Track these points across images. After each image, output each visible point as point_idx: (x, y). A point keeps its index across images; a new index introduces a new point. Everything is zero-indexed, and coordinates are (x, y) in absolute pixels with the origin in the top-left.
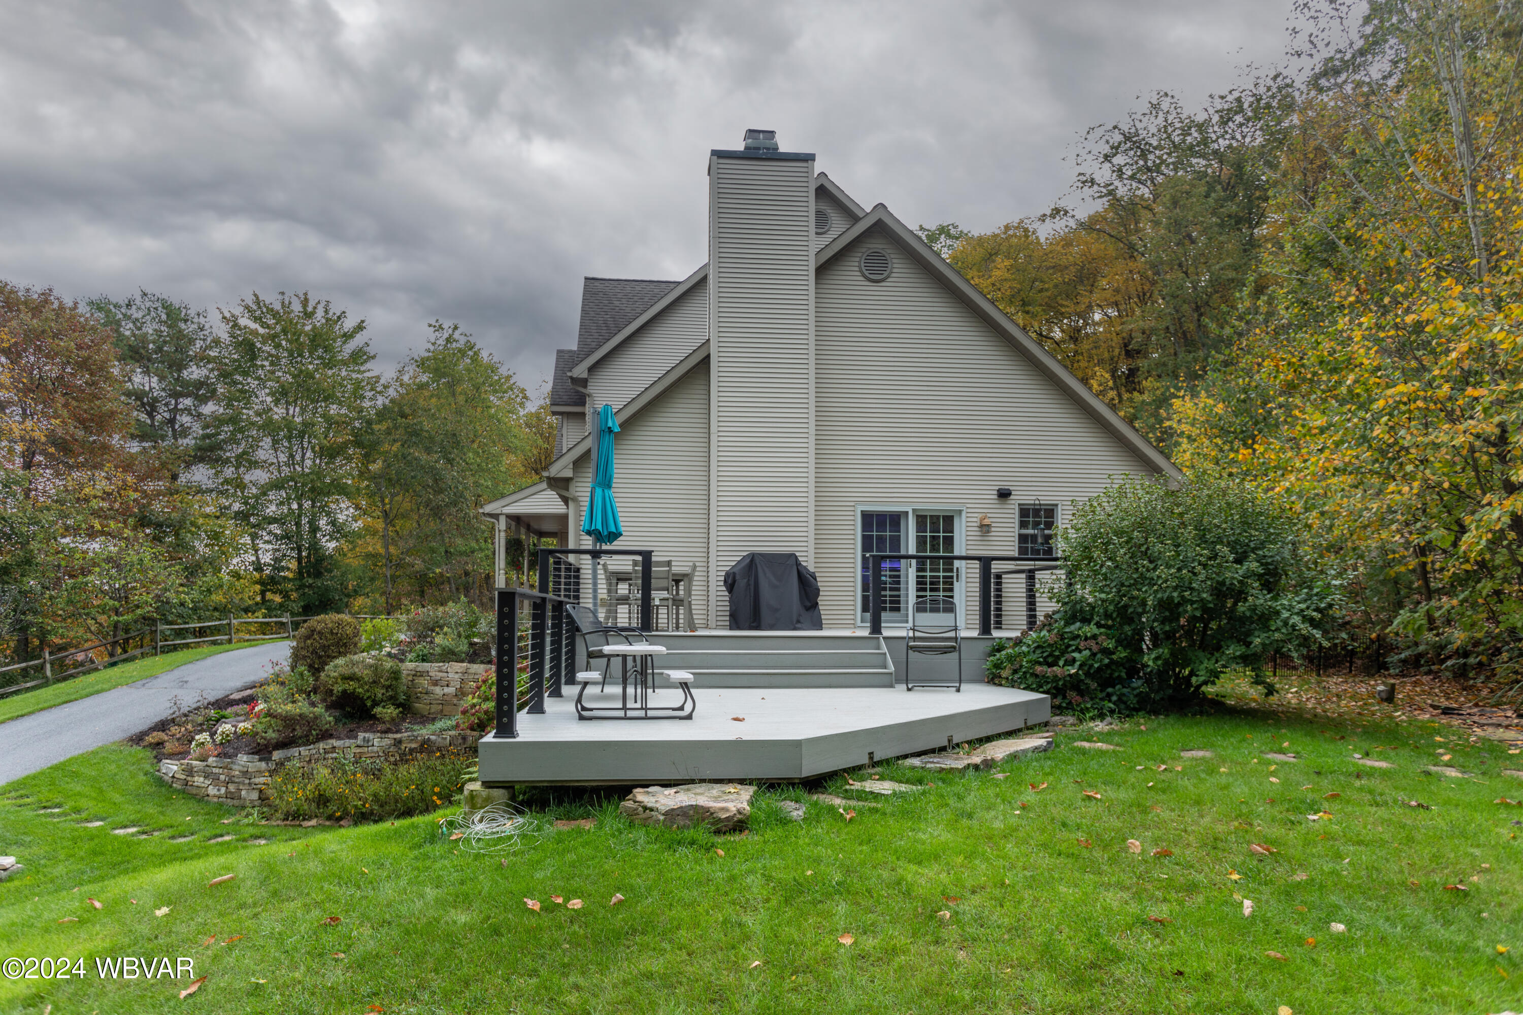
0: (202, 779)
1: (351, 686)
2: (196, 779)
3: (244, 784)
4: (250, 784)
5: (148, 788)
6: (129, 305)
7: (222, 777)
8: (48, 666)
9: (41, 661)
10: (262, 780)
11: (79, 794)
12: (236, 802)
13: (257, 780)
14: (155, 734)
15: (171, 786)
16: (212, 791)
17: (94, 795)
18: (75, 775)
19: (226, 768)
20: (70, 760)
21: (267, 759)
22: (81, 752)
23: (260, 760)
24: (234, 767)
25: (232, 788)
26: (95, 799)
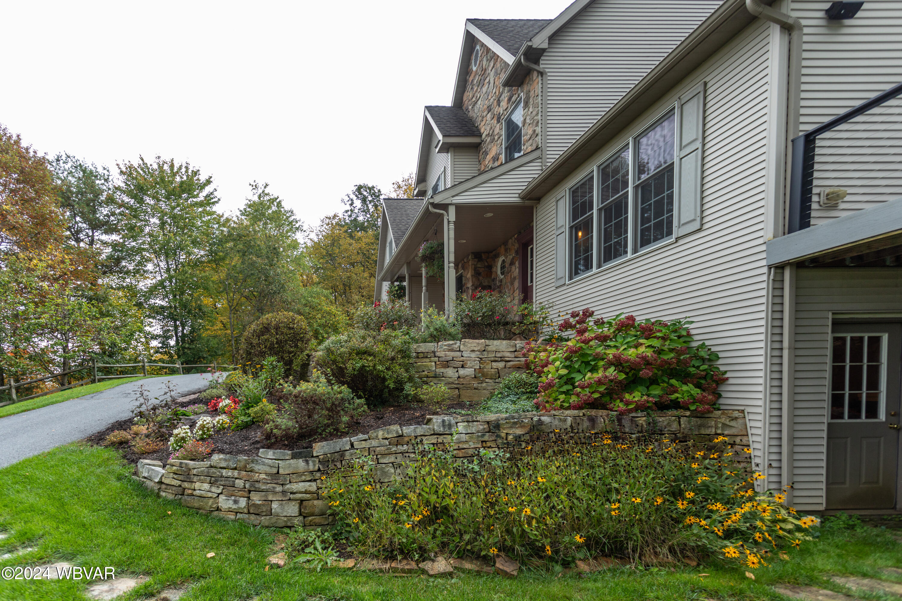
0: (206, 486)
1: (368, 362)
2: (197, 485)
3: (275, 493)
4: (284, 492)
5: (126, 499)
6: (58, 160)
7: (239, 483)
8: (14, 391)
9: (8, 386)
10: (302, 486)
11: (32, 509)
12: (265, 520)
13: (294, 487)
14: (116, 432)
15: (158, 496)
16: (224, 503)
17: (53, 510)
18: (28, 480)
19: (244, 469)
20: (24, 462)
21: (307, 456)
22: (36, 453)
23: (294, 457)
24: (257, 467)
25: (256, 498)
26: (54, 517)
